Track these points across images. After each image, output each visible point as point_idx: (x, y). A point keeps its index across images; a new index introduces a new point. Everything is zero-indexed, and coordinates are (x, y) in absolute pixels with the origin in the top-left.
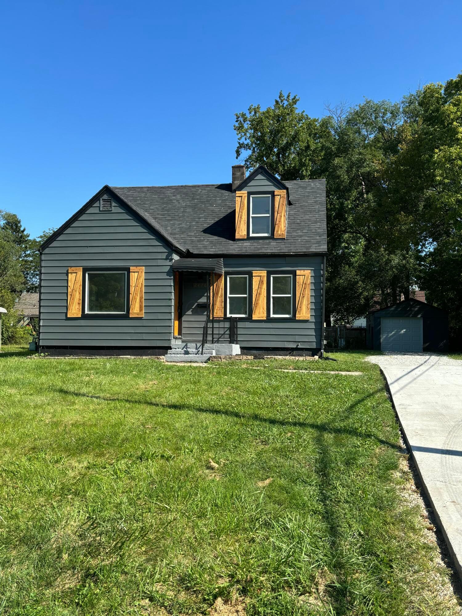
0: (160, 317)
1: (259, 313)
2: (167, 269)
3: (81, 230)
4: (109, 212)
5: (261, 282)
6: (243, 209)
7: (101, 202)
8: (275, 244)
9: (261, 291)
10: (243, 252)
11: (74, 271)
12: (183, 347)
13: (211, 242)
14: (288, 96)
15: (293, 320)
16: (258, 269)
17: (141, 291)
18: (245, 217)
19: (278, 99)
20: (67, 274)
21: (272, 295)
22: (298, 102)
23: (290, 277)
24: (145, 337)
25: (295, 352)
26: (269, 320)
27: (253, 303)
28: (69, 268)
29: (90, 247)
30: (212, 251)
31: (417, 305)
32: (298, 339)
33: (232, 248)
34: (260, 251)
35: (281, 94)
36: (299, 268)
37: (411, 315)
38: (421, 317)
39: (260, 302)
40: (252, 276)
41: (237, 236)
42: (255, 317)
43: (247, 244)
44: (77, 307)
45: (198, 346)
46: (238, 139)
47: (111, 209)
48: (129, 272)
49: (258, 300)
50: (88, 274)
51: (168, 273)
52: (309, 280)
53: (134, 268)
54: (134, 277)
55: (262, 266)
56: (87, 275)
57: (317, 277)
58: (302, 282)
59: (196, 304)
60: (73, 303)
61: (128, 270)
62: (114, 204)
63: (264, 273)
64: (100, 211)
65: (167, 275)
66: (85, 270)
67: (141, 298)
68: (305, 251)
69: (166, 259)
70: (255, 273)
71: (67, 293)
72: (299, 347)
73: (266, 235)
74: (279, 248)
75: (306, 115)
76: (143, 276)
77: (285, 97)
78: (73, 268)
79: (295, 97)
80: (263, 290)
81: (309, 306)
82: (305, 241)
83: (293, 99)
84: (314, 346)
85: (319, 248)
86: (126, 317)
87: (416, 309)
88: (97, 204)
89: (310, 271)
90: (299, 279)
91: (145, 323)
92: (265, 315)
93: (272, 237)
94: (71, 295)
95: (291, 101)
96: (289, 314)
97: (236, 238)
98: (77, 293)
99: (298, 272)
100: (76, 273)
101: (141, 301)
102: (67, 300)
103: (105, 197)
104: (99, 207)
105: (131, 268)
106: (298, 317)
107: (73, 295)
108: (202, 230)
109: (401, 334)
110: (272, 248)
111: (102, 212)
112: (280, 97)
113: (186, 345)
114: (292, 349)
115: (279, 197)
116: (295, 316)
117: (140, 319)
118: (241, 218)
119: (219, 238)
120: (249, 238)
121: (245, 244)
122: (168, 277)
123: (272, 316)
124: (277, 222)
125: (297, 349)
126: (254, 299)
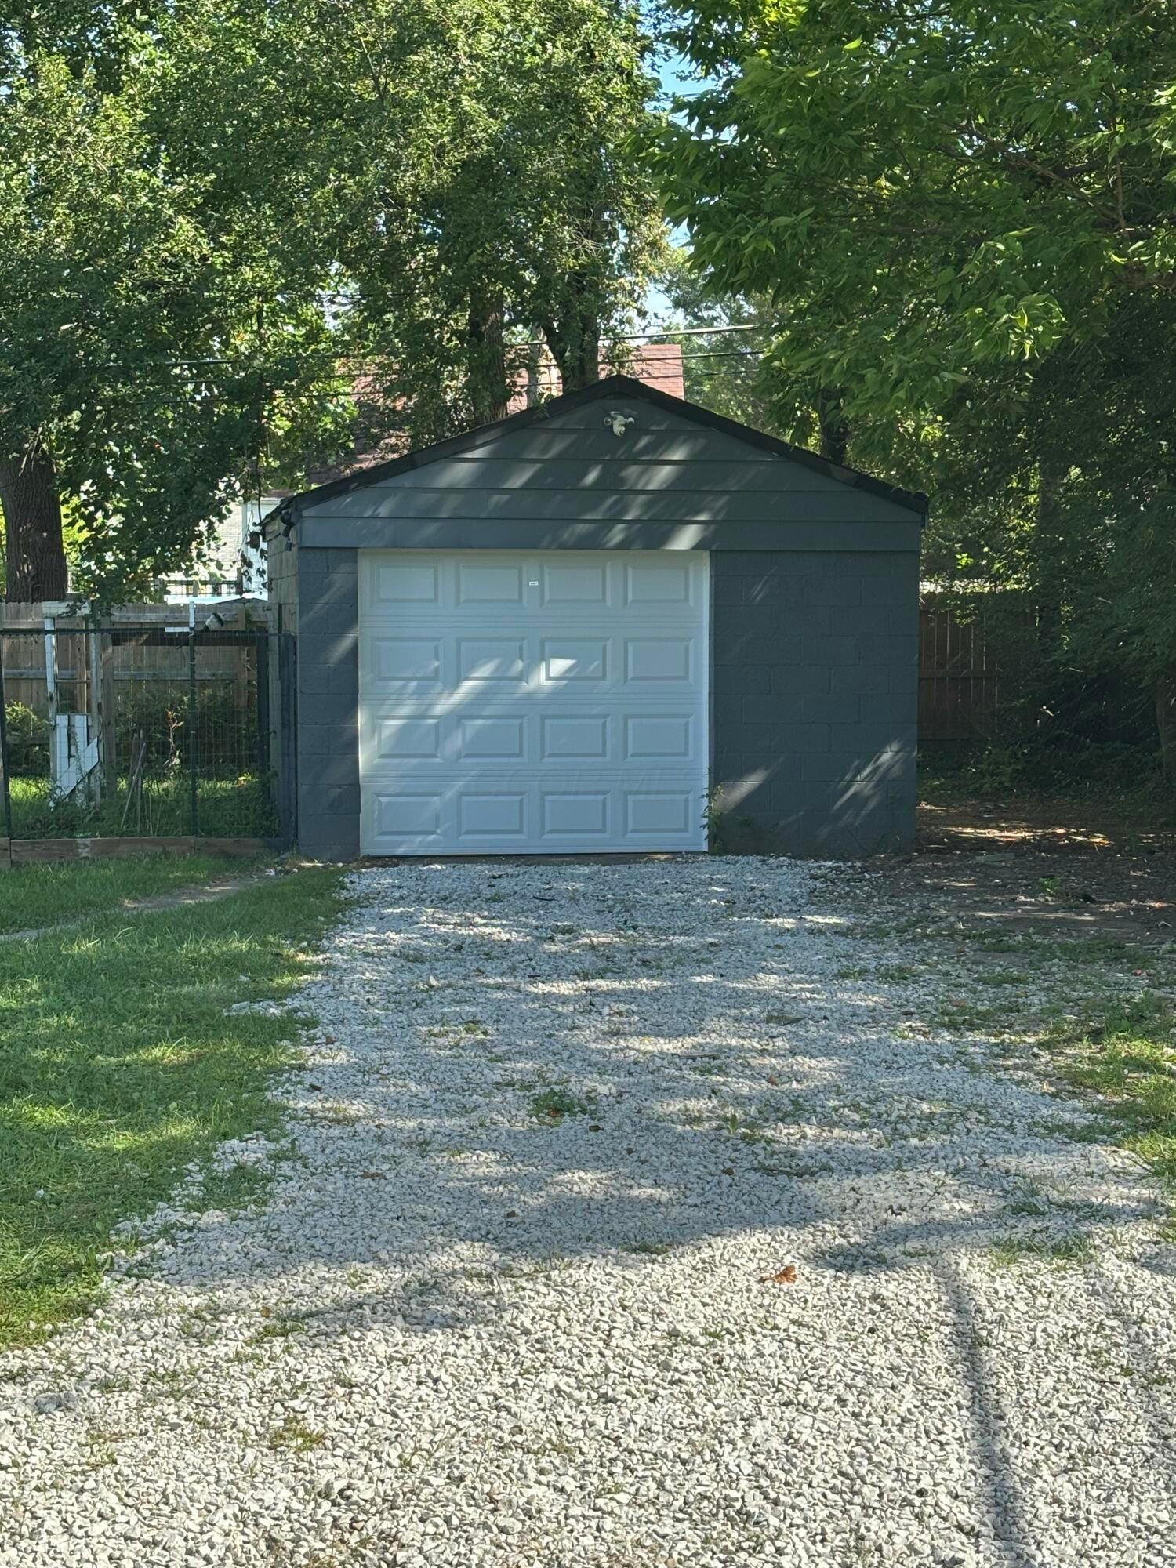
31: (665, 440)
37: (617, 534)
38: (698, 547)
87: (662, 475)
109: (530, 698)
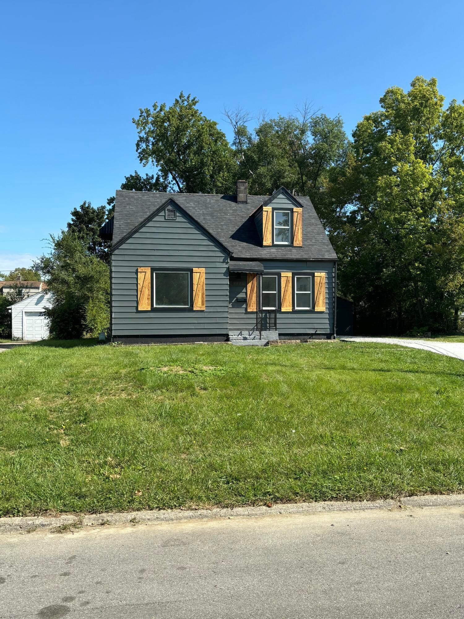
0: (219, 309)
1: (287, 307)
2: (224, 270)
3: (148, 235)
4: (173, 221)
5: (287, 281)
6: (269, 222)
7: (166, 212)
8: (296, 251)
9: (288, 288)
10: (273, 256)
11: (143, 271)
12: (238, 334)
13: (243, 248)
14: (188, 97)
15: (312, 311)
16: (285, 271)
17: (203, 288)
18: (270, 228)
19: (179, 99)
20: (137, 273)
21: (296, 292)
22: (197, 104)
23: (310, 278)
24: (206, 326)
25: (314, 337)
26: (294, 312)
27: (282, 298)
28: (139, 268)
29: (157, 250)
30: (248, 256)
32: (316, 326)
33: (263, 253)
34: (287, 257)
35: (181, 94)
36: (317, 271)
39: (287, 297)
40: (281, 277)
41: (265, 243)
42: (283, 310)
43: (273, 250)
44: (147, 301)
45: (251, 333)
46: (138, 133)
47: (175, 219)
48: (192, 272)
49: (286, 296)
50: (156, 273)
51: (225, 274)
52: (324, 281)
53: (197, 269)
54: (196, 276)
55: (288, 269)
56: (154, 274)
57: (329, 278)
58: (319, 281)
59: (235, 298)
60: (143, 298)
61: (191, 271)
62: (178, 214)
63: (290, 274)
64: (165, 219)
65: (224, 275)
66: (153, 270)
67: (203, 294)
68: (321, 257)
69: (223, 262)
70: (283, 274)
71: (137, 290)
72: (317, 332)
73: (286, 243)
74: (300, 255)
75: (204, 117)
76: (204, 276)
77: (186, 98)
78: (142, 268)
79: (194, 99)
80: (289, 288)
81: (325, 301)
82: (317, 249)
83: (193, 100)
84: (328, 331)
85: (331, 255)
86: (191, 310)
88: (162, 213)
89: (325, 273)
90: (317, 280)
91: (206, 315)
92: (291, 308)
93: (291, 245)
94: (141, 291)
95: (190, 102)
96: (309, 307)
97: (264, 245)
98: (147, 290)
99: (316, 274)
100: (145, 272)
101: (202, 297)
102: (137, 296)
103: (170, 207)
104: (165, 216)
105: (194, 269)
106: (317, 309)
107: (143, 292)
108: (230, 237)
110: (294, 255)
111: (166, 221)
112: (180, 97)
113: (241, 333)
114: (312, 334)
115: (297, 213)
116: (314, 309)
117: (202, 311)
118: (267, 228)
119: (248, 244)
120: (274, 246)
121: (272, 250)
122: (225, 277)
123: (296, 308)
124: (296, 234)
125: (316, 334)
126: (282, 295)
